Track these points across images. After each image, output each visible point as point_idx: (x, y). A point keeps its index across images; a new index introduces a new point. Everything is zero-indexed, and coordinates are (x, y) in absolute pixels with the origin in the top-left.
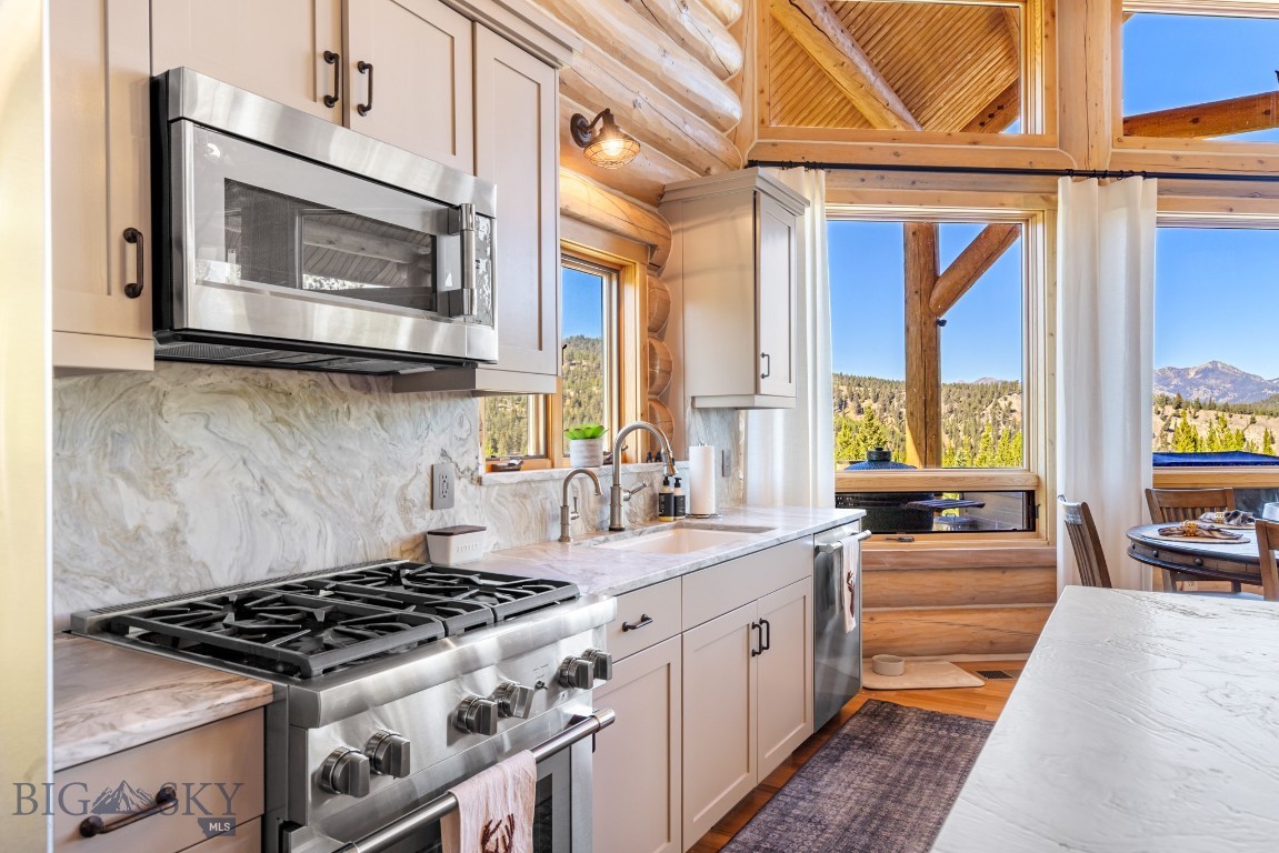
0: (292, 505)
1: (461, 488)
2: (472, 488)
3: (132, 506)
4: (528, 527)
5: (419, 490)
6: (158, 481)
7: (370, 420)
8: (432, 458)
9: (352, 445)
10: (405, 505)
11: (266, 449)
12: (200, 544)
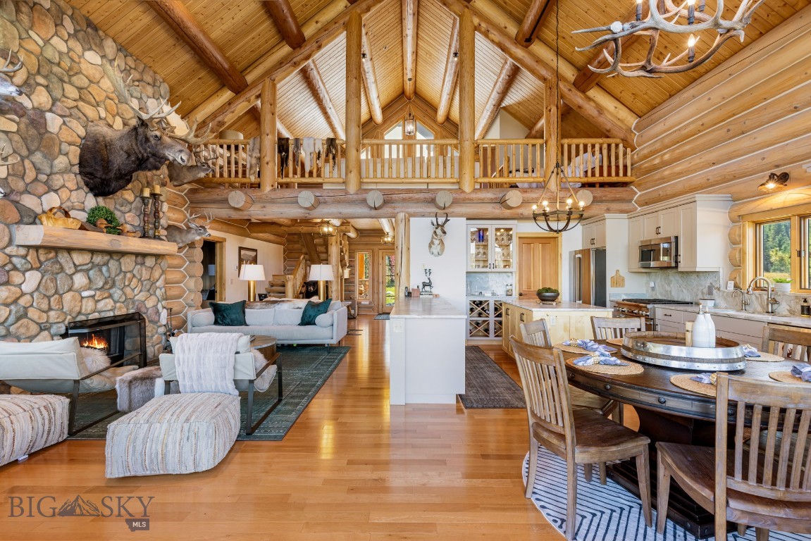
0: (684, 290)
1: (715, 292)
2: (718, 292)
3: (667, 288)
4: (737, 305)
5: (706, 290)
6: (669, 285)
7: (696, 276)
8: (708, 284)
9: (693, 281)
10: (703, 293)
11: (680, 281)
12: (673, 293)
